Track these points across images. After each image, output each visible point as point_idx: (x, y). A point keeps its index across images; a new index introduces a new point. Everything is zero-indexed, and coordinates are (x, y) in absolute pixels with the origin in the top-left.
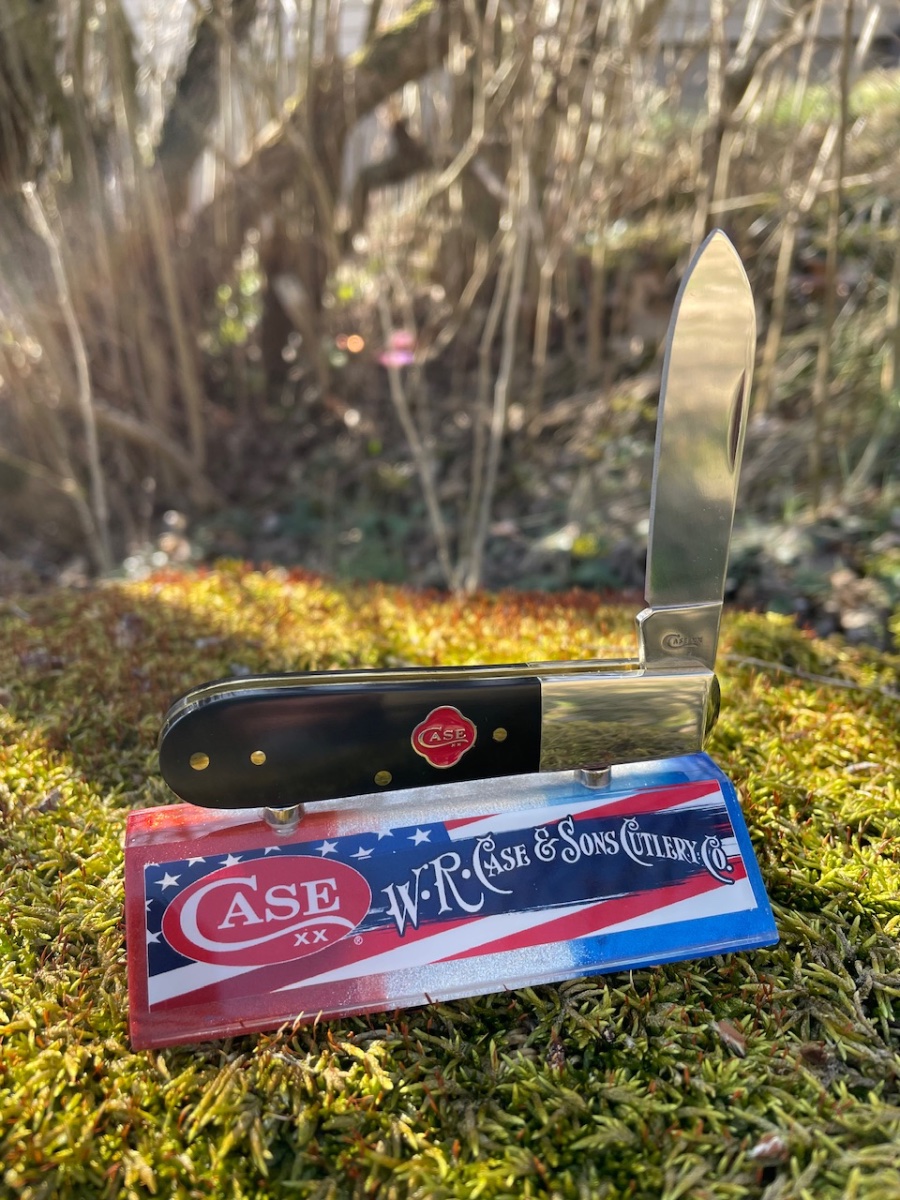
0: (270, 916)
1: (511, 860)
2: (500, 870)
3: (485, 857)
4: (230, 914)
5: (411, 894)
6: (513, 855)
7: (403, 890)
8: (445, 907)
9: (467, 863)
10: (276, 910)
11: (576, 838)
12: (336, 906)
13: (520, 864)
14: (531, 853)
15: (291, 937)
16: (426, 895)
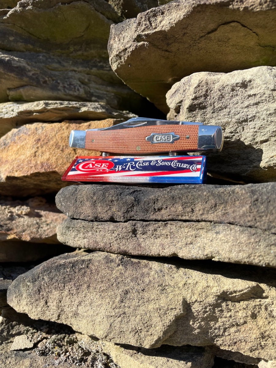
0: (94, 167)
1: (145, 164)
2: (141, 165)
3: (140, 163)
4: (88, 166)
5: (121, 167)
6: (146, 164)
7: (120, 166)
8: (127, 169)
9: (135, 164)
10: (96, 166)
11: (161, 162)
12: (107, 167)
13: (146, 165)
14: (150, 164)
15: (96, 170)
16: (124, 167)
